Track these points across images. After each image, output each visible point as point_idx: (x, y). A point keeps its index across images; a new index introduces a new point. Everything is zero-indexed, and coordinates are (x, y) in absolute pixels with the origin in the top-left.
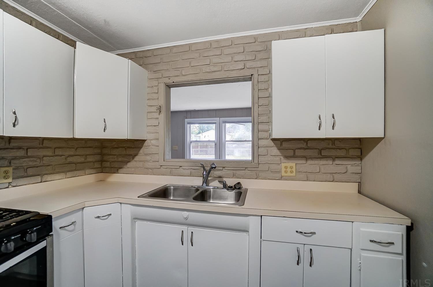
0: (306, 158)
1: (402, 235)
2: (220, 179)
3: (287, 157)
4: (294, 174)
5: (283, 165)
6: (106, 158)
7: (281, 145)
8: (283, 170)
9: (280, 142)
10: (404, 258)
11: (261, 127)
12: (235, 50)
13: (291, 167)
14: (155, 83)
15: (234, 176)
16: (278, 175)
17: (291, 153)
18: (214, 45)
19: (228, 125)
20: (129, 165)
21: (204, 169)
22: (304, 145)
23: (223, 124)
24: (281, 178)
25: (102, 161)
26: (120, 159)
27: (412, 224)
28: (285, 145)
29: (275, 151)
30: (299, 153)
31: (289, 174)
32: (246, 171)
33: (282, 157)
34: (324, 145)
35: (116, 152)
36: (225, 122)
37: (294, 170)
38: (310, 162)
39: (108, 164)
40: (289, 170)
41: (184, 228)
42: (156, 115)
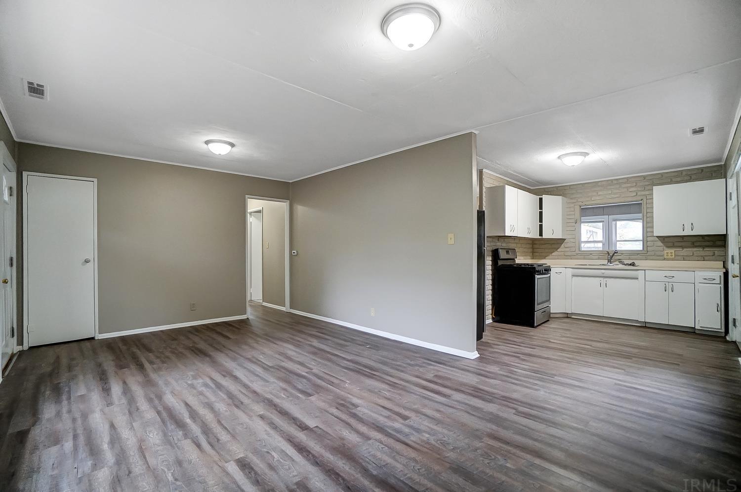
0: (683, 247)
1: (720, 276)
2: (620, 261)
3: (668, 247)
4: (673, 257)
5: (665, 252)
6: (535, 250)
7: (664, 239)
8: (665, 255)
9: (663, 239)
10: (722, 285)
11: (648, 230)
12: (629, 185)
13: (671, 253)
14: (572, 205)
15: (629, 259)
16: (661, 258)
17: (671, 244)
18: (615, 182)
19: (619, 223)
20: (553, 254)
21: (609, 255)
22: (680, 239)
23: (613, 222)
24: (664, 259)
25: (533, 252)
26: (547, 251)
27: (726, 270)
28: (666, 240)
29: (660, 243)
30: (676, 244)
31: (670, 257)
32: (639, 256)
33: (664, 247)
34: (695, 239)
35: (543, 246)
36: (616, 220)
37: (673, 254)
38: (685, 249)
39: (536, 254)
40: (669, 254)
41: (602, 279)
42: (574, 224)
